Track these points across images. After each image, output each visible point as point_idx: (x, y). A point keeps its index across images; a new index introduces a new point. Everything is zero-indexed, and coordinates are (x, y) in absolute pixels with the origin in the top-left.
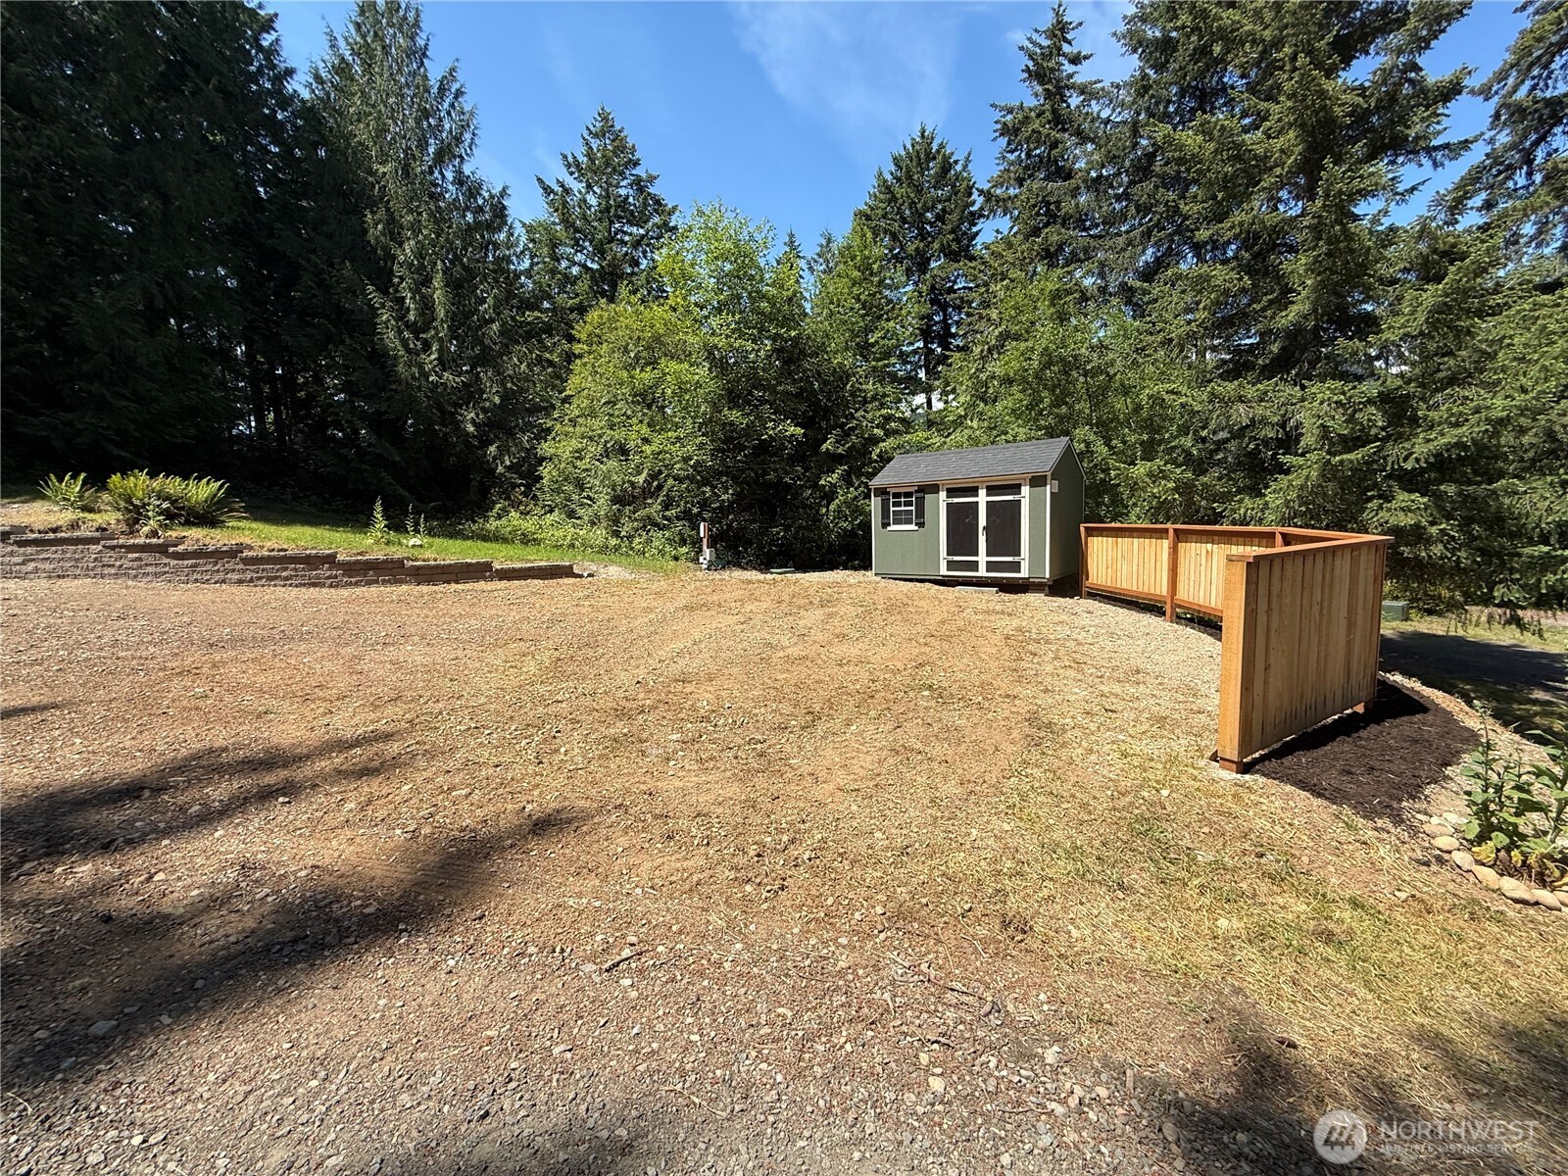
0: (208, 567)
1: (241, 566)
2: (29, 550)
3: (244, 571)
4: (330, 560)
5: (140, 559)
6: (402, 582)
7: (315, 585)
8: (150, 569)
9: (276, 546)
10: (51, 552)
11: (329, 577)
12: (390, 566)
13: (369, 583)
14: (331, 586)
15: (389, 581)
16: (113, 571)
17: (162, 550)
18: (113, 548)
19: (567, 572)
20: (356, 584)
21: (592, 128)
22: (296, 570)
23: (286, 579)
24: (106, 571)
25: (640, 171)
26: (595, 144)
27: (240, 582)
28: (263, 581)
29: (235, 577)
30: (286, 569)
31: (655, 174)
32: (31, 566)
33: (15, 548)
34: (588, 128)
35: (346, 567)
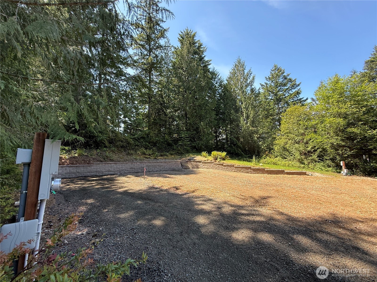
0: (229, 168)
1: (235, 168)
2: (204, 164)
3: (235, 169)
4: (250, 168)
5: (219, 166)
6: (264, 173)
7: (247, 173)
8: (220, 168)
9: (238, 165)
10: (207, 164)
11: (250, 171)
12: (262, 170)
13: (258, 173)
14: (250, 173)
15: (262, 173)
16: (215, 168)
17: (222, 165)
18: (215, 164)
19: (305, 174)
20: (255, 173)
21: (272, 69)
22: (244, 170)
23: (242, 171)
24: (214, 168)
25: (285, 74)
26: (273, 72)
27: (234, 171)
28: (238, 172)
29: (234, 170)
30: (242, 169)
31: (289, 73)
32: (204, 167)
33: (202, 164)
34: (271, 70)
35: (253, 170)
